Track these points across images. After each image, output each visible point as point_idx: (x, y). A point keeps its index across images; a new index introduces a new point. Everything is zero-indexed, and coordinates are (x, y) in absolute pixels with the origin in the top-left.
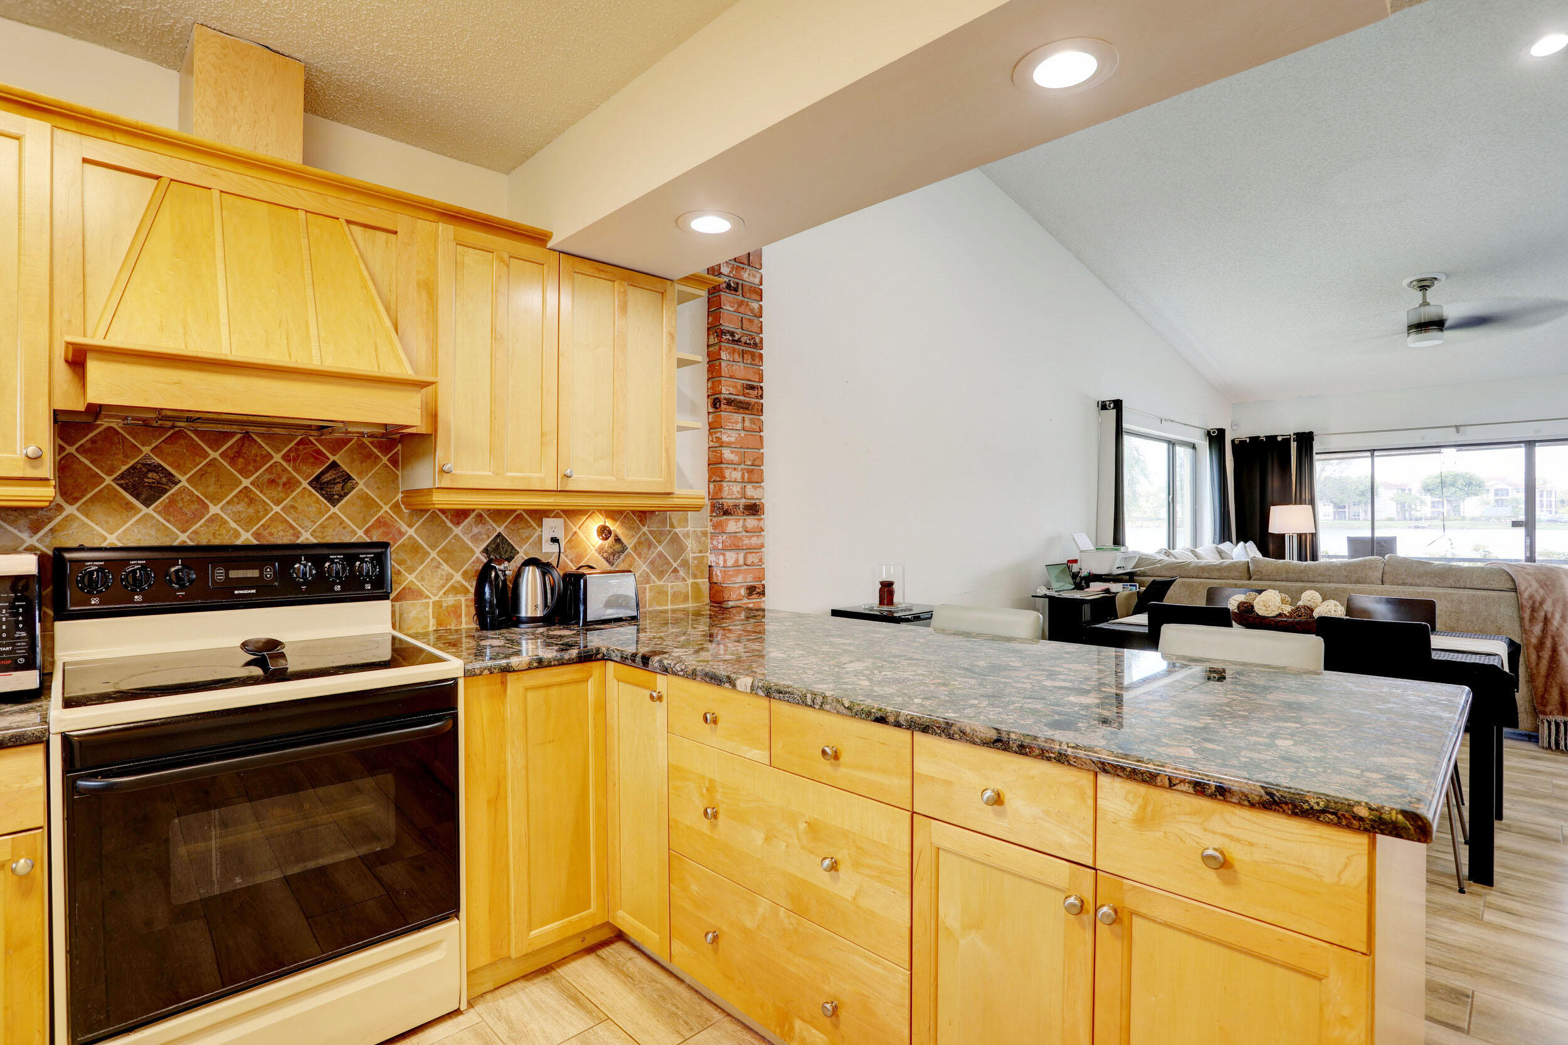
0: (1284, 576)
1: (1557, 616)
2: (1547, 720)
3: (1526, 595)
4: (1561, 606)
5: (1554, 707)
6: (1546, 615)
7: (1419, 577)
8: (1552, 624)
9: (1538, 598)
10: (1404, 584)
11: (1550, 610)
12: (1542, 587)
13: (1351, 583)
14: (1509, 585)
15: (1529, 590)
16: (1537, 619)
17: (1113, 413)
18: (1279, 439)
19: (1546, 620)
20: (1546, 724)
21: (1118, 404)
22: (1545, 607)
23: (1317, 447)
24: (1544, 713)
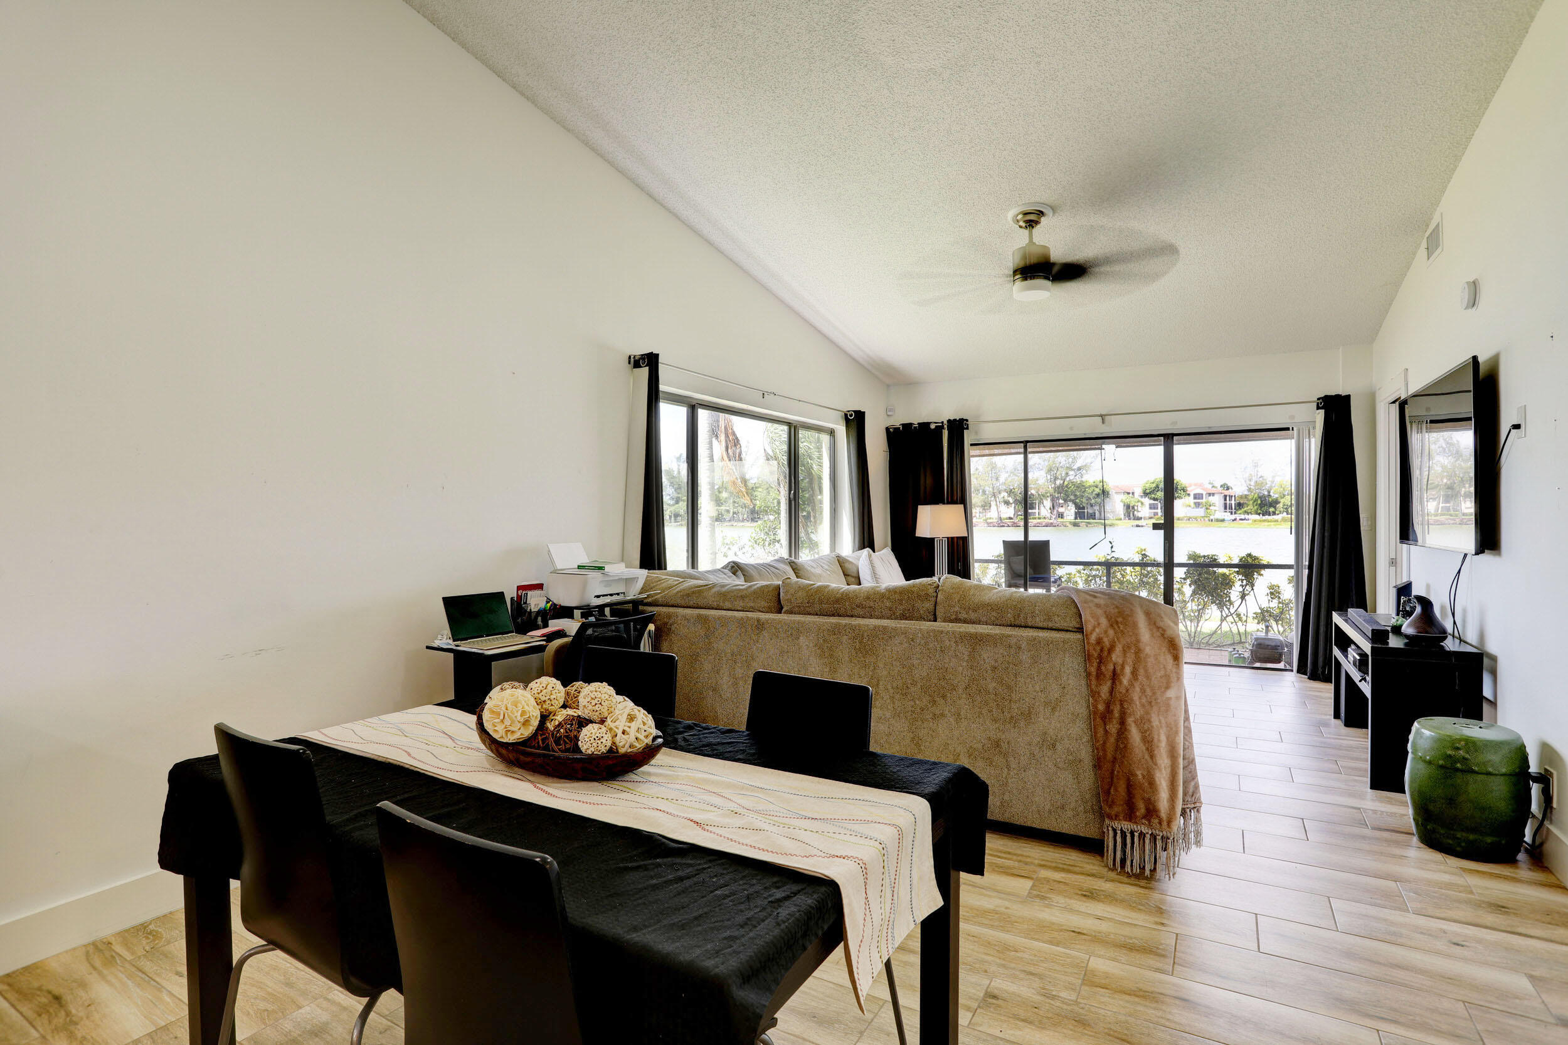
0: (817, 607)
1: (1128, 670)
2: (1112, 827)
3: (1093, 638)
4: (1133, 656)
5: (1120, 808)
6: (1115, 669)
7: (975, 611)
8: (1121, 683)
9: (1106, 642)
10: (957, 620)
11: (1120, 661)
12: (1112, 626)
13: (896, 619)
14: (1074, 624)
15: (1097, 630)
16: (1105, 676)
17: (645, 371)
18: (933, 426)
19: (1115, 676)
20: (1111, 833)
21: (651, 361)
22: (1114, 657)
23: (968, 437)
24: (1110, 817)
